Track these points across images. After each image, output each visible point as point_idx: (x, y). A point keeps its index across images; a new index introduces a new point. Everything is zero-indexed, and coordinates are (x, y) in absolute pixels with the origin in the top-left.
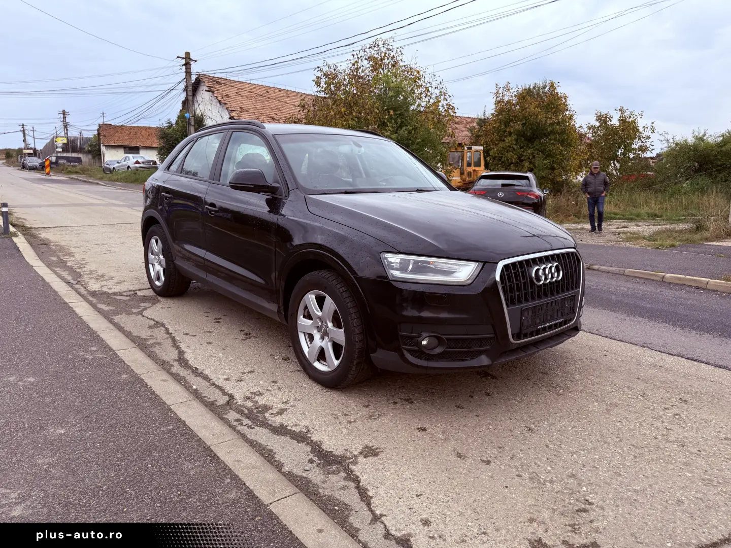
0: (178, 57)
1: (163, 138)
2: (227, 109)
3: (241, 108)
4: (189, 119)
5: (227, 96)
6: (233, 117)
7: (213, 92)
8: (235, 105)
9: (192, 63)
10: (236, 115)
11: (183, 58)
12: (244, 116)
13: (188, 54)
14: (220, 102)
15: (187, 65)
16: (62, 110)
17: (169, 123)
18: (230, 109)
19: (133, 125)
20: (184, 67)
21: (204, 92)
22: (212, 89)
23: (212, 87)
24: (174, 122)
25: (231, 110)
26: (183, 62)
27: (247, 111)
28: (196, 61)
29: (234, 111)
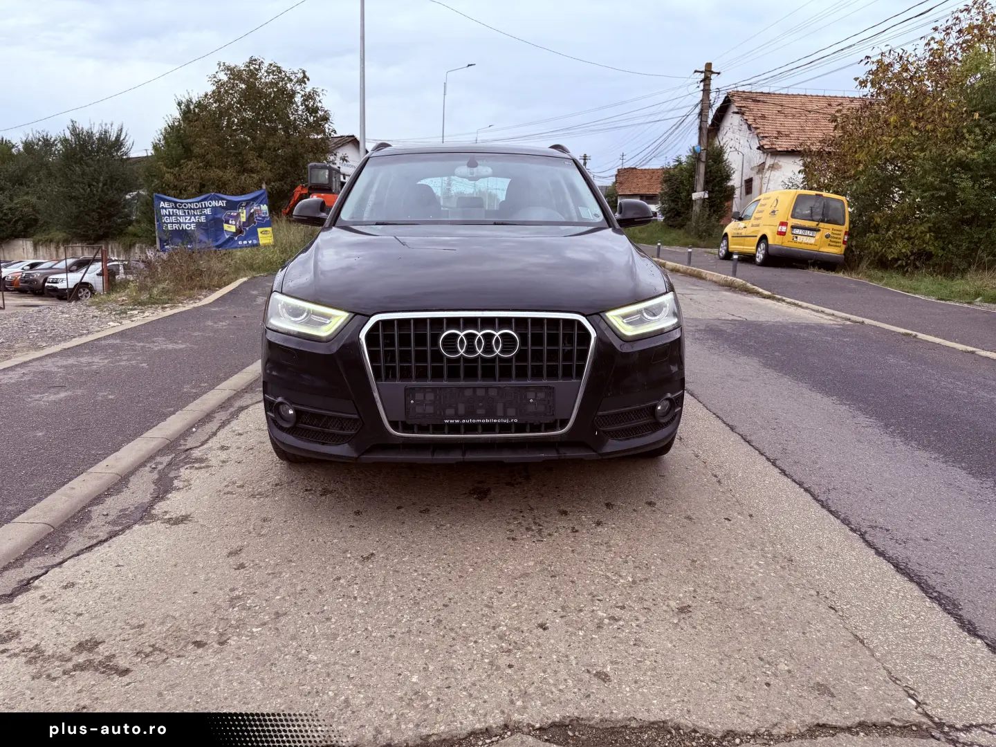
0: (696, 71)
1: (665, 181)
2: (758, 135)
3: (779, 132)
4: (699, 154)
5: (763, 117)
6: (762, 146)
7: (743, 114)
8: (769, 129)
9: (713, 76)
10: (769, 143)
11: (702, 72)
12: (780, 143)
13: (709, 65)
14: (749, 127)
15: (707, 81)
16: (583, 155)
17: (677, 161)
18: (762, 135)
19: (643, 168)
20: (702, 84)
21: (732, 115)
22: (743, 109)
23: (744, 107)
24: (684, 159)
25: (763, 137)
26: (702, 76)
27: (787, 136)
28: (719, 73)
29: (766, 137)
